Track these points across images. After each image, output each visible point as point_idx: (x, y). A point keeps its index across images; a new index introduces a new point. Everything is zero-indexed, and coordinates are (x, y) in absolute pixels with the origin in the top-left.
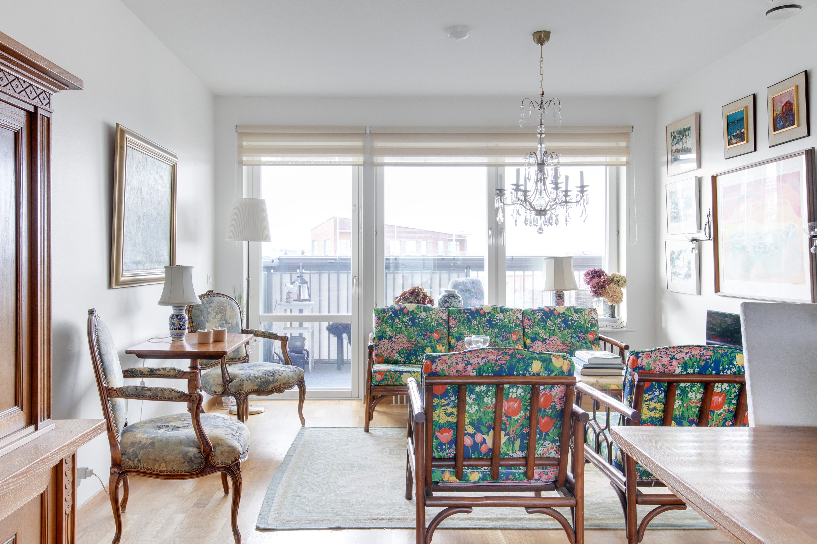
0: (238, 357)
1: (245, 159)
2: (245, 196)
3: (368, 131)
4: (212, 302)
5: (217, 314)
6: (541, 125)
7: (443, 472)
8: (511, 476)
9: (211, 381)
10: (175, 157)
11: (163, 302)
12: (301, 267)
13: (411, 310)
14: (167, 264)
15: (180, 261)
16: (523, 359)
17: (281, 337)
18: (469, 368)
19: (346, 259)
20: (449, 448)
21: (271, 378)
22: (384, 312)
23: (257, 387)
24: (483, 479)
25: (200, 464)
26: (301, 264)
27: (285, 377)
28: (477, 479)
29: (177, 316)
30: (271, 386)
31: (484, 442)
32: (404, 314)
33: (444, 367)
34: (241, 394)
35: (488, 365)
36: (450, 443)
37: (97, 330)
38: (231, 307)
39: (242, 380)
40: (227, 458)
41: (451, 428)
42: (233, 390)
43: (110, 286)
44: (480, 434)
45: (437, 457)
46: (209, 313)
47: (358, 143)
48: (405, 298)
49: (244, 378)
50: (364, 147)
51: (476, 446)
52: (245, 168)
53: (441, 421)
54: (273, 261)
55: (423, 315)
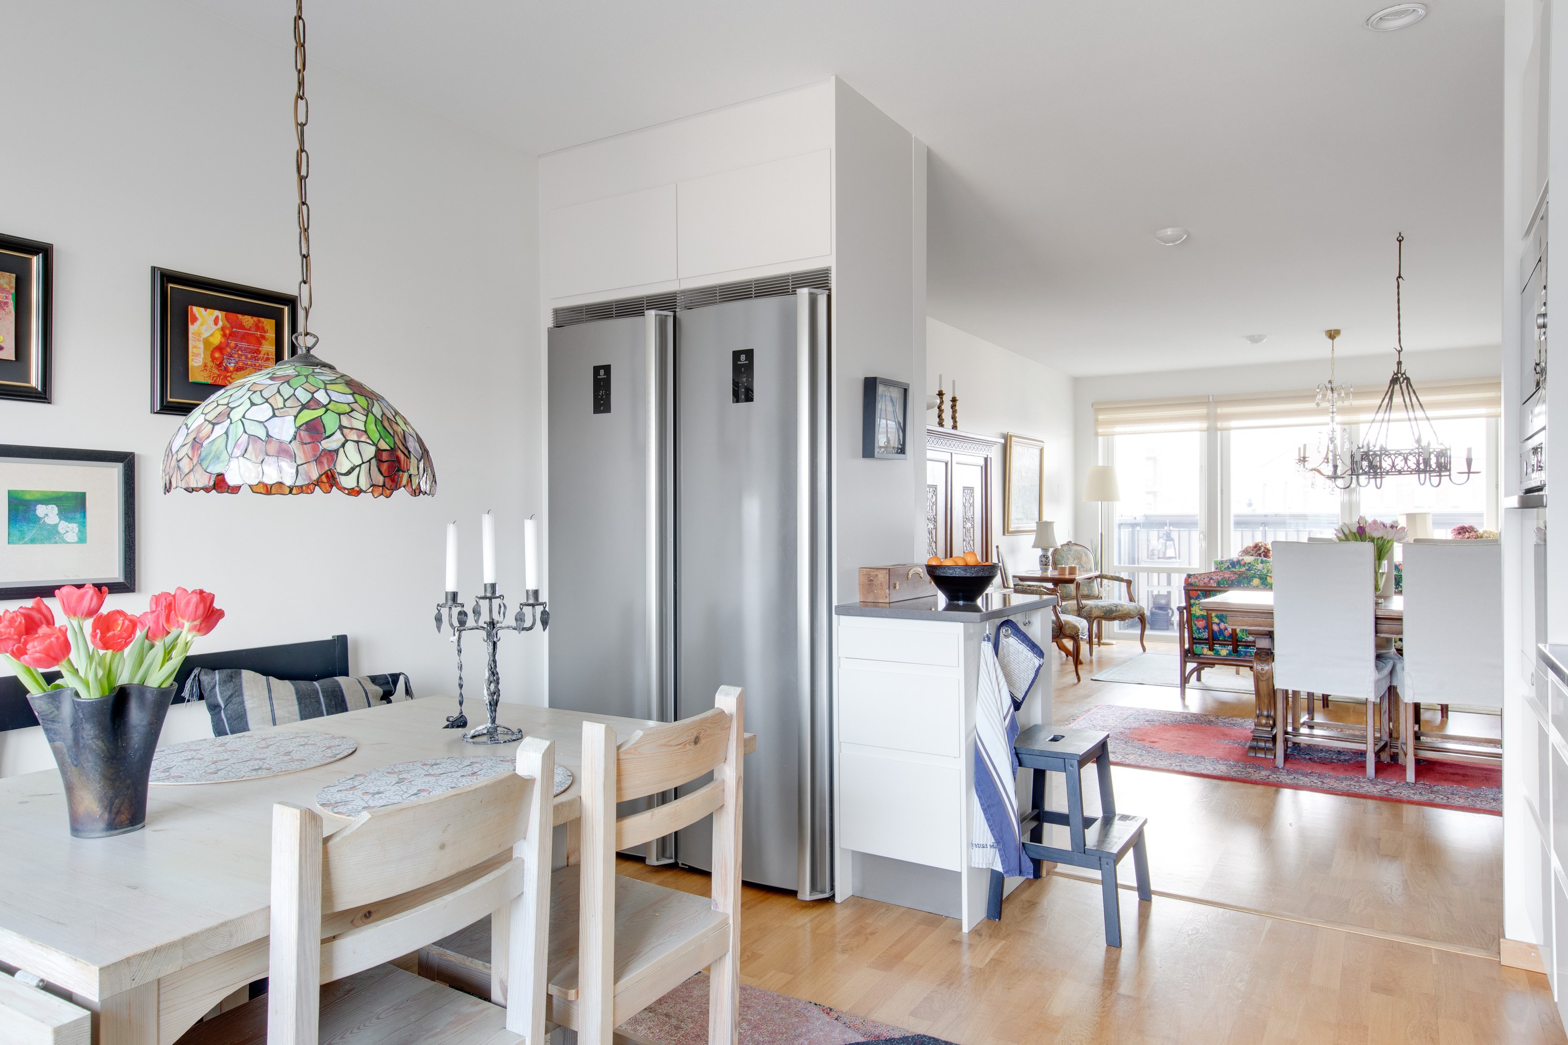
0: (1092, 595)
1: (1100, 430)
2: (1100, 464)
3: (1211, 400)
4: (1070, 551)
5: (1074, 560)
6: (1333, 406)
7: (1203, 648)
8: (1248, 654)
9: (1069, 608)
10: (1042, 442)
11: (1035, 546)
12: (1168, 524)
13: (1248, 562)
14: (1038, 520)
15: (1045, 518)
16: (1247, 577)
17: (1127, 580)
18: (1212, 581)
19: (1194, 516)
20: (1204, 632)
21: (1114, 608)
22: (1222, 563)
23: (1103, 614)
24: (1229, 654)
25: (1057, 632)
26: (1168, 521)
27: (1126, 609)
28: (1225, 654)
29: (1044, 556)
30: (1114, 614)
31: (1226, 629)
32: (1240, 565)
33: (1196, 580)
34: (1091, 617)
35: (1224, 580)
36: (1205, 628)
37: (1002, 556)
38: (1086, 555)
39: (1091, 608)
40: (1072, 631)
41: (1203, 619)
42: (1085, 614)
43: (1004, 534)
44: (1223, 623)
45: (1197, 637)
46: (1068, 558)
47: (1203, 411)
48: (1246, 552)
49: (1093, 606)
50: (1208, 414)
51: (1221, 631)
52: (1100, 438)
53: (1197, 614)
54: (1135, 518)
55: (1260, 566)
